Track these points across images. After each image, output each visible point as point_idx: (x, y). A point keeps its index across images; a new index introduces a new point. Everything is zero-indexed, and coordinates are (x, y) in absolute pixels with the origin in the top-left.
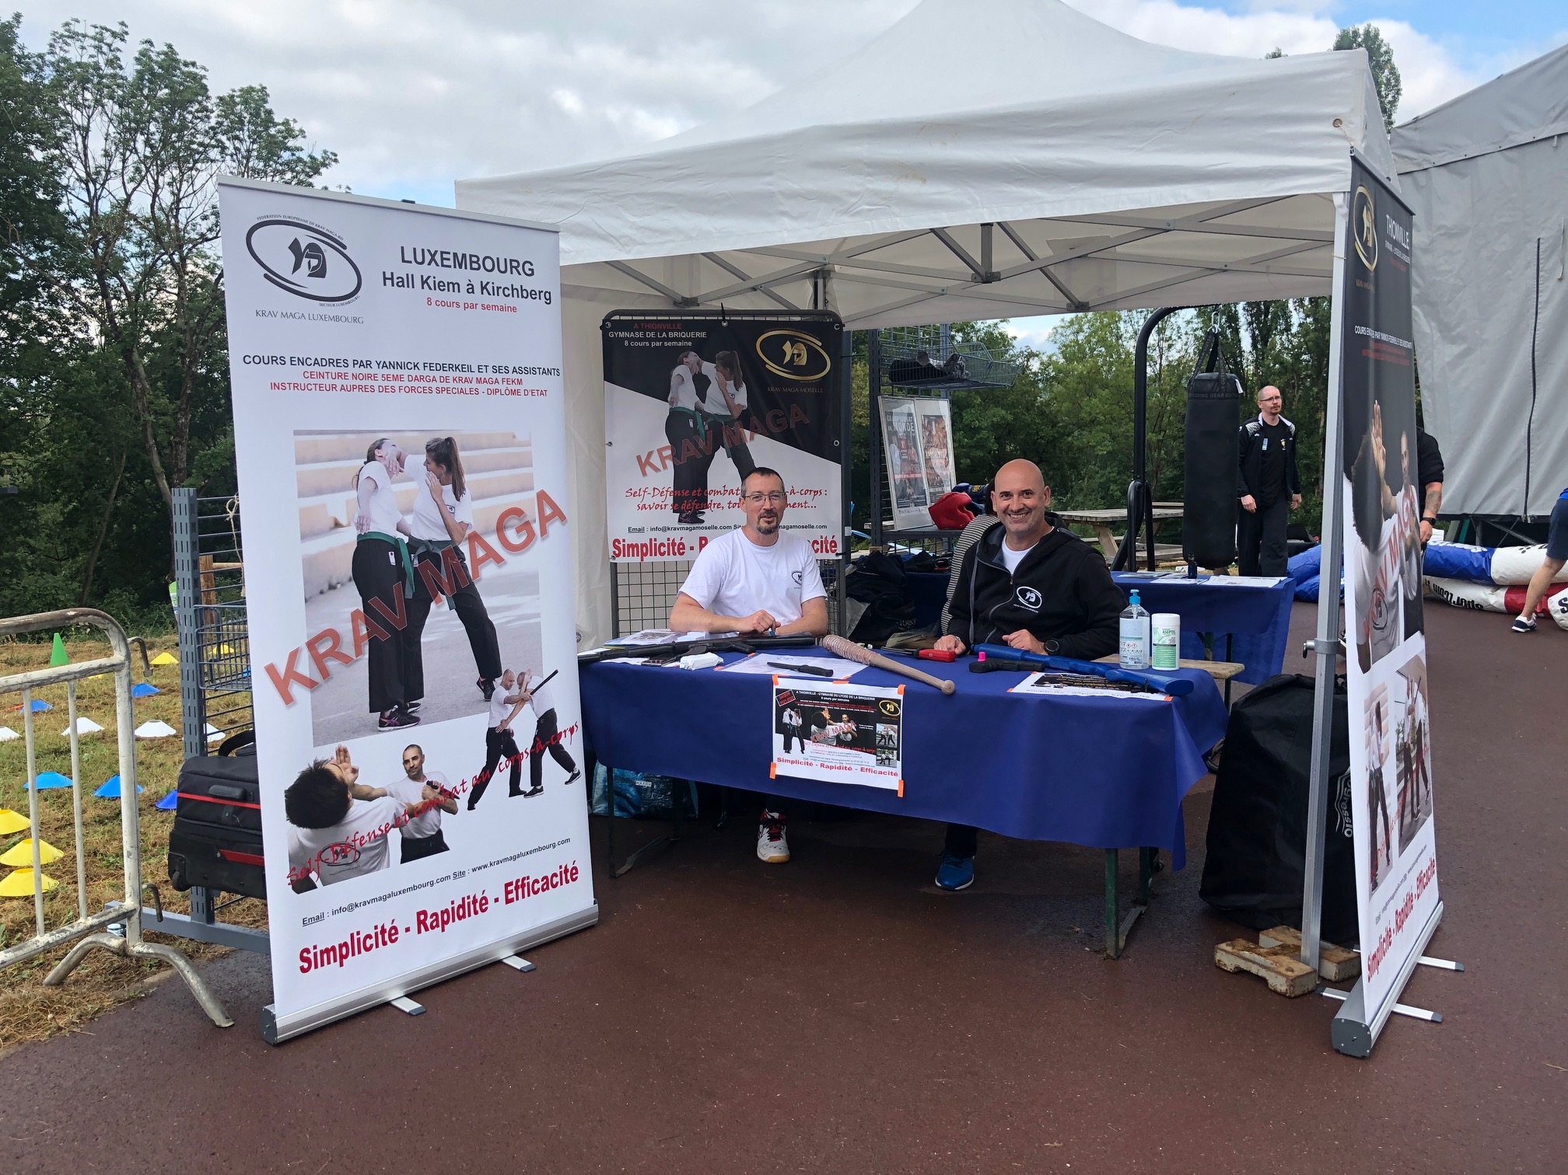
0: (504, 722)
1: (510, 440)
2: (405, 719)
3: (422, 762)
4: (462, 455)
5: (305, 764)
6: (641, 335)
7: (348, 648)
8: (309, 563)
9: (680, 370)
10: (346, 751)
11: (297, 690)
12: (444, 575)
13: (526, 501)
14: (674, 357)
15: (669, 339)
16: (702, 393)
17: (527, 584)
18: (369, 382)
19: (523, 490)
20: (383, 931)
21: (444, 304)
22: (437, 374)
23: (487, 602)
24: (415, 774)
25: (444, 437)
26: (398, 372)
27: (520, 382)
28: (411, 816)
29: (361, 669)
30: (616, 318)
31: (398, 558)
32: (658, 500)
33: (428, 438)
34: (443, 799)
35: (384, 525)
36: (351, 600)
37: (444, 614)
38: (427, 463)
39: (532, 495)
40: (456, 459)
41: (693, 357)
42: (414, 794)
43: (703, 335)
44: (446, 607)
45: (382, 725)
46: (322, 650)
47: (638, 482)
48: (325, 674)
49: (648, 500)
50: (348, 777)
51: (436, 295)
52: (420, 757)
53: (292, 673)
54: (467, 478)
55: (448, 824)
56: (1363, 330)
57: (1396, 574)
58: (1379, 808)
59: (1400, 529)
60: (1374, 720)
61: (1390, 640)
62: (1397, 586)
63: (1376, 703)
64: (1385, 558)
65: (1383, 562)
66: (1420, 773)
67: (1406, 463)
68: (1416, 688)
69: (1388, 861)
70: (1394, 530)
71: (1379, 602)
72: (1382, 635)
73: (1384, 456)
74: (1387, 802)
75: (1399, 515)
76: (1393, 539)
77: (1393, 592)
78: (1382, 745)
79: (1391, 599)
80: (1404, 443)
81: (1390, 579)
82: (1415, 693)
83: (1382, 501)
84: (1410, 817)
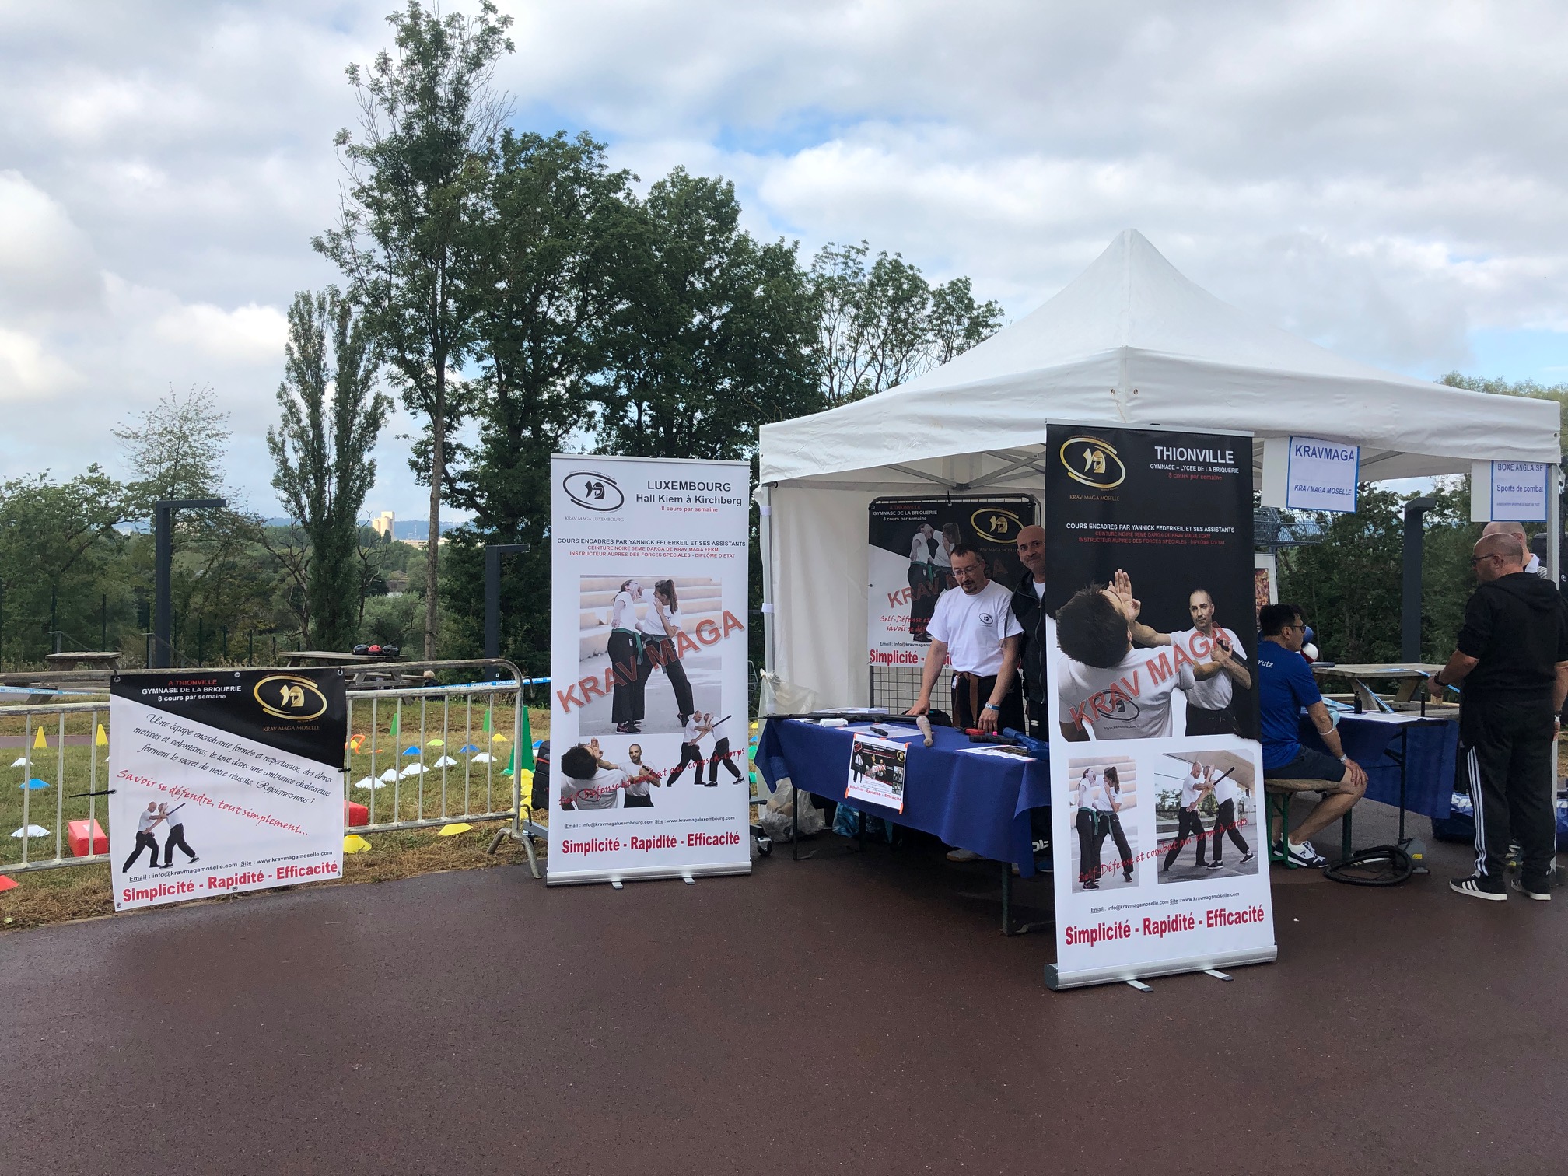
0: (694, 741)
1: (709, 582)
2: (633, 729)
3: (640, 754)
4: (676, 589)
5: (574, 744)
6: (894, 513)
7: (602, 687)
8: (584, 643)
9: (918, 536)
10: (597, 741)
11: (571, 705)
12: (661, 654)
13: (717, 617)
14: (915, 527)
15: (912, 516)
16: (932, 553)
17: (714, 663)
18: (625, 551)
19: (715, 610)
20: (610, 843)
21: (672, 509)
22: (665, 546)
23: (687, 671)
24: (636, 760)
25: (667, 580)
26: (642, 545)
27: (716, 550)
28: (632, 783)
29: (609, 699)
30: (879, 502)
31: (635, 643)
32: (900, 624)
33: (657, 580)
34: (653, 778)
35: (627, 624)
36: (606, 663)
37: (660, 675)
38: (655, 594)
39: (720, 613)
40: (674, 591)
41: (927, 528)
42: (635, 771)
43: (935, 512)
44: (661, 671)
45: (618, 730)
46: (587, 687)
47: (889, 611)
48: (588, 699)
49: (894, 624)
50: (597, 755)
51: (668, 504)
52: (639, 751)
53: (570, 697)
54: (679, 602)
55: (653, 791)
56: (1081, 526)
57: (1164, 687)
58: (1108, 838)
59: (1180, 657)
60: (1101, 777)
61: (1145, 730)
62: (1166, 695)
63: (1105, 767)
64: (1135, 674)
65: (1129, 676)
66: (1226, 838)
67: (1205, 612)
68: (1219, 774)
69: (1128, 879)
70: (1162, 657)
71: (1120, 702)
72: (1124, 724)
73: (1135, 606)
74: (1128, 838)
75: (1177, 647)
76: (1157, 662)
77: (1157, 699)
78: (1120, 798)
79: (1149, 703)
80: (1199, 598)
81: (1149, 689)
82: (1215, 778)
83: (1129, 635)
84: (1193, 863)
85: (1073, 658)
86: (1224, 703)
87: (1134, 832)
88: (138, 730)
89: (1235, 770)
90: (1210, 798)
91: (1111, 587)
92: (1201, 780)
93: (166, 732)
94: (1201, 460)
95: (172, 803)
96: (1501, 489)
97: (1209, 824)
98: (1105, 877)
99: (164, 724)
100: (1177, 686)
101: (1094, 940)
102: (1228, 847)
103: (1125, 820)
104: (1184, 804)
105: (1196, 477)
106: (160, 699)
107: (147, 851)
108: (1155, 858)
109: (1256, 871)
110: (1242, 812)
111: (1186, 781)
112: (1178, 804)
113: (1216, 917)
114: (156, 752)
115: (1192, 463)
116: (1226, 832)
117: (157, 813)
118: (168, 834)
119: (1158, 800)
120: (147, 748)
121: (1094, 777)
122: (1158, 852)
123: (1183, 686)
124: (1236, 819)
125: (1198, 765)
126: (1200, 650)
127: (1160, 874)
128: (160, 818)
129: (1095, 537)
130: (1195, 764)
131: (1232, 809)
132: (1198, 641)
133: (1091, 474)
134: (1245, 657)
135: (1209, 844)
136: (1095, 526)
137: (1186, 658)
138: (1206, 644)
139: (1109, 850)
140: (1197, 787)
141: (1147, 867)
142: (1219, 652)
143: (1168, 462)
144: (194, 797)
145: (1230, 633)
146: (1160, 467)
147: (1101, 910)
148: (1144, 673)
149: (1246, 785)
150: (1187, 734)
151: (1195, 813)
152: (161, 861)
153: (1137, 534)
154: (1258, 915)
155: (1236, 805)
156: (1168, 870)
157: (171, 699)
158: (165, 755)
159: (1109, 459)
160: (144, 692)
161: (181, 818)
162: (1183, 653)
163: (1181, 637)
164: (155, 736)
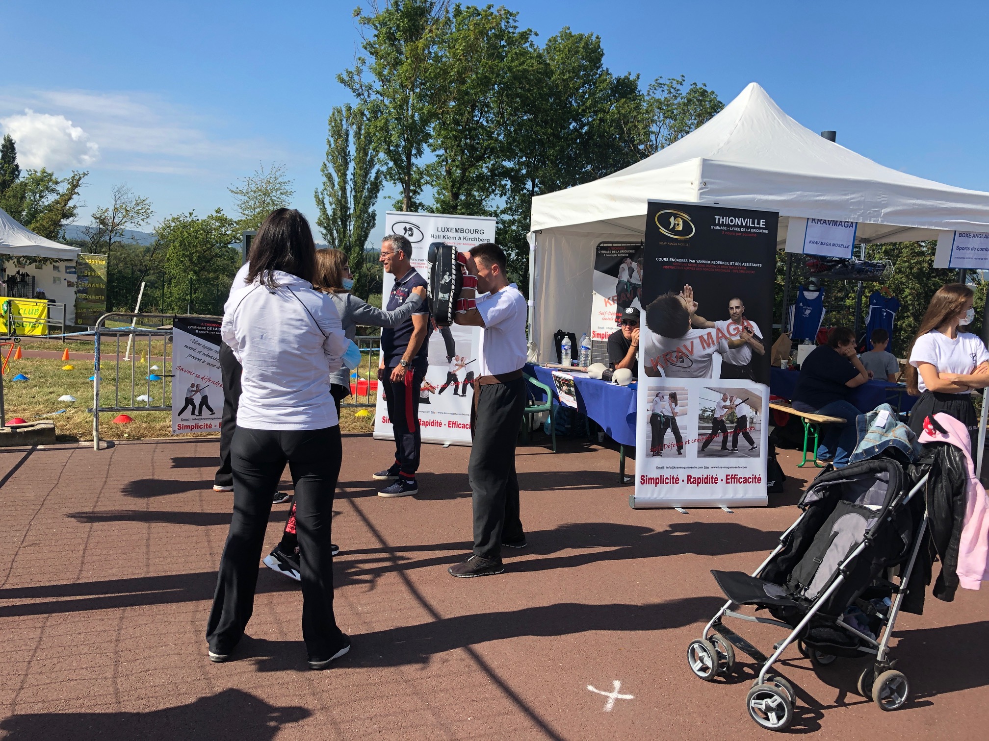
0: (455, 371)
6: (610, 252)
9: (623, 265)
14: (622, 261)
15: (620, 253)
16: (631, 276)
30: (602, 245)
32: (610, 316)
34: (431, 389)
41: (629, 260)
43: (633, 251)
44: (438, 332)
47: (604, 309)
49: (607, 316)
56: (665, 259)
57: (709, 351)
58: (669, 430)
59: (720, 335)
60: (667, 397)
61: (695, 373)
62: (710, 356)
63: (670, 392)
64: (692, 343)
65: (688, 344)
66: (741, 436)
67: (738, 311)
68: (739, 401)
69: (680, 453)
70: (709, 334)
71: (681, 357)
72: (682, 369)
73: (695, 305)
74: (681, 431)
75: (718, 329)
76: (706, 337)
77: (704, 357)
78: (677, 409)
79: (699, 359)
80: (735, 303)
81: (699, 351)
82: (737, 403)
83: (690, 321)
84: (720, 448)
85: (654, 331)
86: (746, 362)
87: (685, 428)
88: (186, 346)
89: (749, 399)
90: (732, 414)
91: (681, 294)
92: (728, 403)
93: (199, 348)
94: (744, 224)
95: (202, 385)
96: (959, 248)
97: (731, 428)
98: (665, 451)
99: (199, 344)
100: (716, 351)
101: (657, 483)
102: (742, 440)
103: (679, 421)
104: (716, 416)
105: (740, 234)
106: (197, 331)
107: (190, 407)
108: (696, 443)
109: (758, 456)
110: (752, 423)
111: (718, 403)
112: (713, 415)
113: (731, 479)
114: (195, 358)
115: (738, 226)
116: (741, 433)
117: (195, 388)
118: (200, 400)
119: (701, 412)
120: (190, 356)
121: (663, 397)
122: (699, 440)
123: (720, 351)
124: (748, 427)
125: (726, 395)
126: (732, 332)
127: (699, 452)
128: (196, 392)
129: (673, 266)
130: (724, 394)
131: (746, 421)
132: (732, 328)
133: (673, 231)
134: (762, 337)
135: (730, 438)
136: (673, 260)
137: (724, 336)
138: (738, 328)
139: (669, 436)
140: (725, 407)
141: (692, 448)
142: (745, 334)
143: (723, 225)
144: (213, 382)
145: (753, 323)
146: (717, 228)
147: (662, 468)
148: (697, 342)
149: (756, 408)
150: (721, 377)
151: (722, 421)
152: (197, 412)
153: (699, 266)
154: (757, 480)
155: (748, 419)
156: (704, 450)
157: (202, 332)
158: (199, 360)
159: (685, 222)
160: (189, 327)
161: (207, 392)
162: (722, 333)
163: (720, 324)
164: (195, 350)
